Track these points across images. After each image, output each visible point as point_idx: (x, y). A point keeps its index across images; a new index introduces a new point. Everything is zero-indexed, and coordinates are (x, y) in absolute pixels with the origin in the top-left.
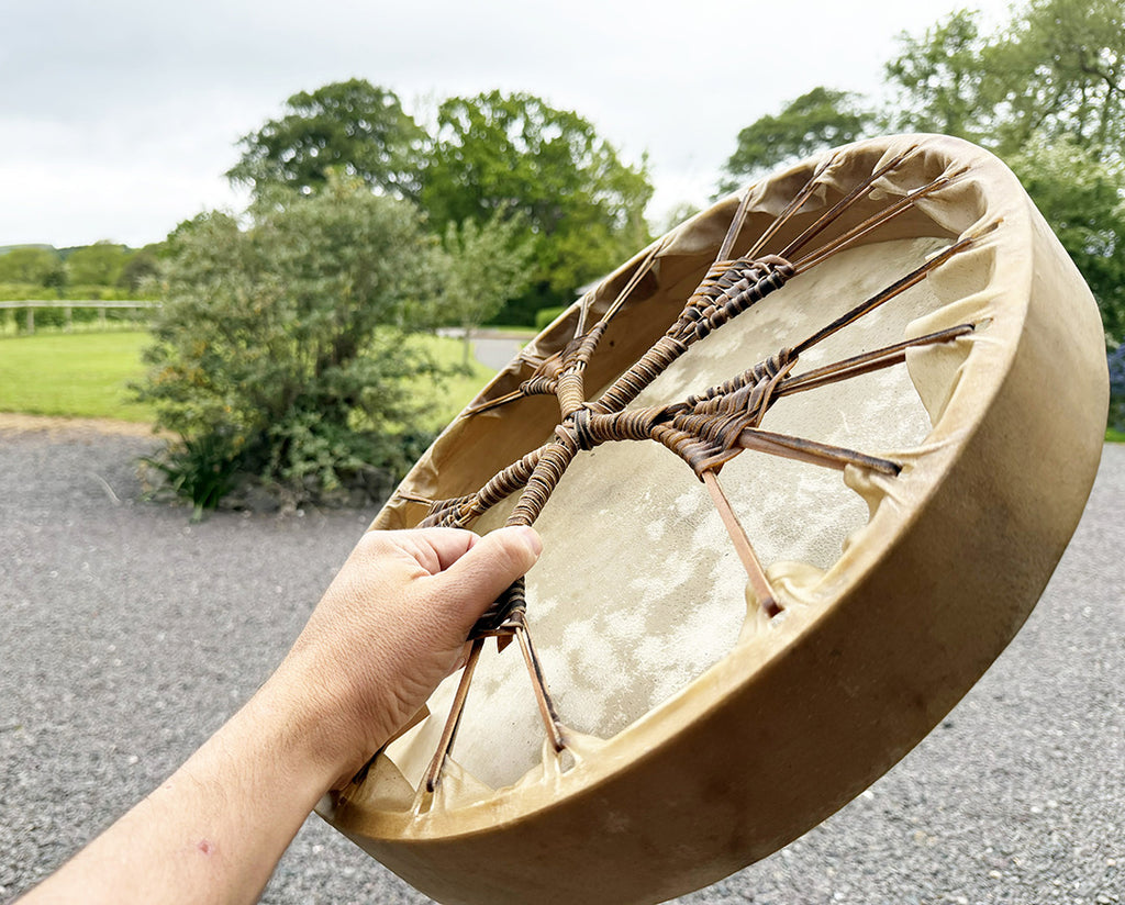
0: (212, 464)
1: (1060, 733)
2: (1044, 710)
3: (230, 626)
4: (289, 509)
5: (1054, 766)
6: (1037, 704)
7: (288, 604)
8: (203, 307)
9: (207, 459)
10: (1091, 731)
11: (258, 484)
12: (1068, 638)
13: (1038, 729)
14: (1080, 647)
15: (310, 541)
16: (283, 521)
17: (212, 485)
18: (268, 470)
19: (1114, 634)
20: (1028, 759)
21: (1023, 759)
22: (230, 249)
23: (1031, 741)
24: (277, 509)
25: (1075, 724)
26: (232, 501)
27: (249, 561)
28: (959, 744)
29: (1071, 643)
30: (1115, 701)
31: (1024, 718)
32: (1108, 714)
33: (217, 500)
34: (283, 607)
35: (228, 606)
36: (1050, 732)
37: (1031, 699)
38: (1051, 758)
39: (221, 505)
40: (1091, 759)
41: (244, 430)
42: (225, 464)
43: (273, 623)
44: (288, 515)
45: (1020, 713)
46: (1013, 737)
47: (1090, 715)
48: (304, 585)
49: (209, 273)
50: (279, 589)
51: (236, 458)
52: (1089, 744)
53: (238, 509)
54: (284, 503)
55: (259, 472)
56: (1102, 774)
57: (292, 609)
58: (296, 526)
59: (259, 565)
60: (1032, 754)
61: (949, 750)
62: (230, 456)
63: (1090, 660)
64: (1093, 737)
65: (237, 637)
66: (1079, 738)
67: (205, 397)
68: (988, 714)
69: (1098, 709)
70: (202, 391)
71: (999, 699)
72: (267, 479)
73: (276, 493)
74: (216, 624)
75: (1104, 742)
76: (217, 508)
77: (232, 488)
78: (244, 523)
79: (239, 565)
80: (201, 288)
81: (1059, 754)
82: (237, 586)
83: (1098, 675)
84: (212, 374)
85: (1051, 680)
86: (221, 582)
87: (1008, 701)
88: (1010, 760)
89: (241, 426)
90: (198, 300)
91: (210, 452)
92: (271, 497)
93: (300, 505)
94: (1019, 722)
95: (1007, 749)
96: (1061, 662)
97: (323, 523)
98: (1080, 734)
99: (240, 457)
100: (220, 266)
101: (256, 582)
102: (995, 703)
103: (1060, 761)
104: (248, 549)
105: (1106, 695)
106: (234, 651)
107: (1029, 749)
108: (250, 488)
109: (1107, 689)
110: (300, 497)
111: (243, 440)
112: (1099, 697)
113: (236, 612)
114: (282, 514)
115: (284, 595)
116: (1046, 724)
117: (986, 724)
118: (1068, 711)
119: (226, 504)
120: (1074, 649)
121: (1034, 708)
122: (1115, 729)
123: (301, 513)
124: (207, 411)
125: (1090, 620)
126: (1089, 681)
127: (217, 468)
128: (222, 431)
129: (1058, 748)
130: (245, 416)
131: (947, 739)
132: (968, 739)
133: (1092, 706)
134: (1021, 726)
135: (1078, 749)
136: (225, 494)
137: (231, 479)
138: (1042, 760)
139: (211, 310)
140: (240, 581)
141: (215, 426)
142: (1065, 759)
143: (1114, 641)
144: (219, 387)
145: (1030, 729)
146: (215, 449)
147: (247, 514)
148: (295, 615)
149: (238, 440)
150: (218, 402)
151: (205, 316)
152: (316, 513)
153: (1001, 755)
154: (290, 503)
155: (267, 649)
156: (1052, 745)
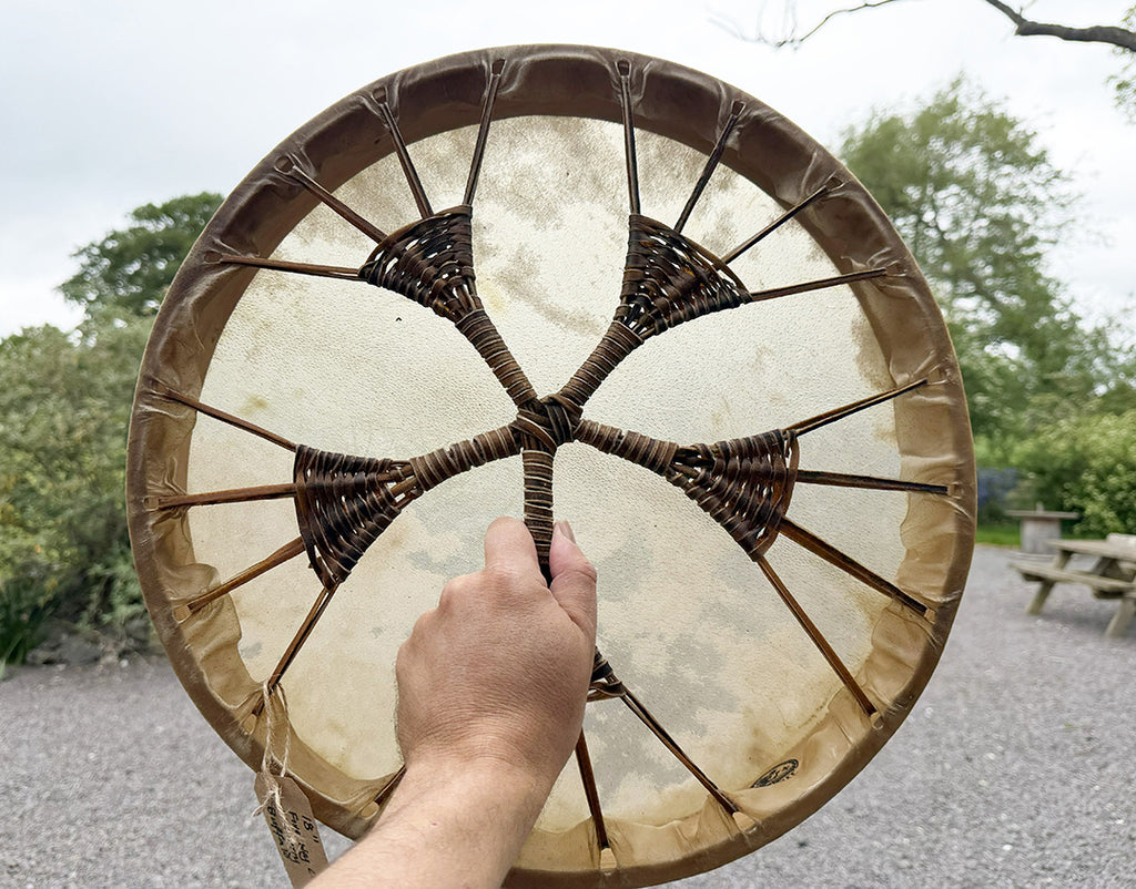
0: (20, 612)
1: (906, 841)
2: (891, 818)
3: (30, 804)
4: (111, 659)
5: (901, 875)
6: (886, 812)
7: (101, 774)
8: (15, 436)
9: (14, 607)
10: (934, 836)
11: (73, 633)
12: (912, 741)
13: (887, 839)
14: (923, 749)
15: (133, 696)
16: (102, 675)
17: (18, 638)
18: (85, 615)
19: (952, 733)
20: (877, 872)
21: (873, 873)
22: (52, 374)
23: (880, 852)
24: (96, 660)
25: (920, 830)
26: (42, 655)
27: (59, 724)
28: (813, 863)
29: (915, 747)
30: (954, 801)
31: (873, 828)
32: (949, 816)
33: (25, 654)
34: (96, 777)
35: (29, 781)
36: (897, 841)
37: (879, 808)
38: (899, 868)
39: (29, 658)
40: (935, 865)
41: (60, 571)
42: (36, 612)
43: (82, 797)
44: (108, 666)
45: (869, 824)
46: (862, 850)
47: (933, 820)
48: (122, 750)
49: (27, 399)
50: (92, 756)
51: (49, 603)
52: (932, 850)
53: (49, 662)
54: (104, 654)
55: (76, 618)
56: (944, 880)
57: (106, 779)
58: (117, 679)
59: (70, 728)
60: (881, 867)
61: (805, 871)
62: (41, 601)
63: (932, 762)
64: (937, 841)
65: (37, 817)
66: (922, 844)
67: (15, 536)
68: (840, 828)
69: (940, 812)
70: (11, 529)
71: (850, 811)
72: (84, 626)
73: (95, 642)
74: (13, 804)
75: (945, 846)
76: (24, 662)
77: (44, 638)
78: (56, 679)
79: (45, 729)
80: (14, 416)
81: (905, 863)
82: (42, 755)
83: (938, 776)
84: (23, 509)
85: (897, 786)
86: (23, 751)
87: (858, 813)
88: (861, 875)
89: (56, 567)
90: (8, 429)
91: (18, 598)
92: (88, 646)
93: (123, 655)
94: (869, 834)
95: (858, 863)
96: (906, 766)
97: (148, 676)
98: (924, 839)
99: (54, 603)
100: (39, 391)
101: (64, 749)
102: (848, 816)
103: (906, 870)
104: (59, 710)
105: (947, 796)
106: (33, 834)
107: (878, 862)
108: (64, 637)
109: (948, 791)
110: (123, 645)
111: (56, 582)
112: (941, 799)
113: (39, 786)
114: (100, 667)
115: (98, 763)
116: (892, 833)
117: (838, 839)
118: (912, 816)
119: (34, 658)
120: (916, 752)
121: (882, 817)
122: (955, 831)
123: (125, 663)
124: (18, 551)
125: (930, 721)
126: (931, 784)
127: (25, 617)
128: (34, 573)
129: (905, 857)
130: (61, 554)
131: (802, 858)
132: (822, 856)
133: (934, 809)
134: (870, 838)
135: (923, 857)
136: (33, 647)
137: (42, 628)
138: (889, 871)
139: (24, 440)
140: (46, 749)
141: (25, 568)
142: (911, 867)
143: (952, 741)
144: (30, 524)
145: (879, 840)
146: (23, 594)
147: (61, 667)
148: (108, 787)
149: (51, 583)
150: (30, 541)
151: (17, 446)
152: (142, 662)
153: (853, 871)
154: (110, 652)
155: (72, 829)
156: (900, 854)
